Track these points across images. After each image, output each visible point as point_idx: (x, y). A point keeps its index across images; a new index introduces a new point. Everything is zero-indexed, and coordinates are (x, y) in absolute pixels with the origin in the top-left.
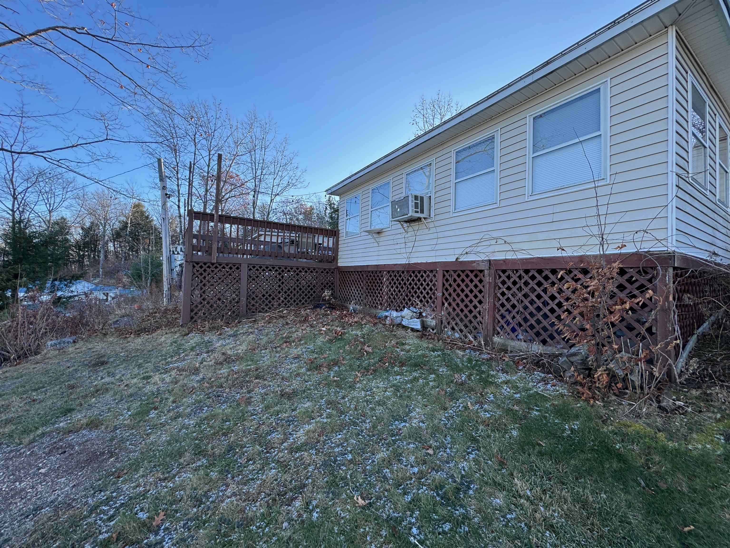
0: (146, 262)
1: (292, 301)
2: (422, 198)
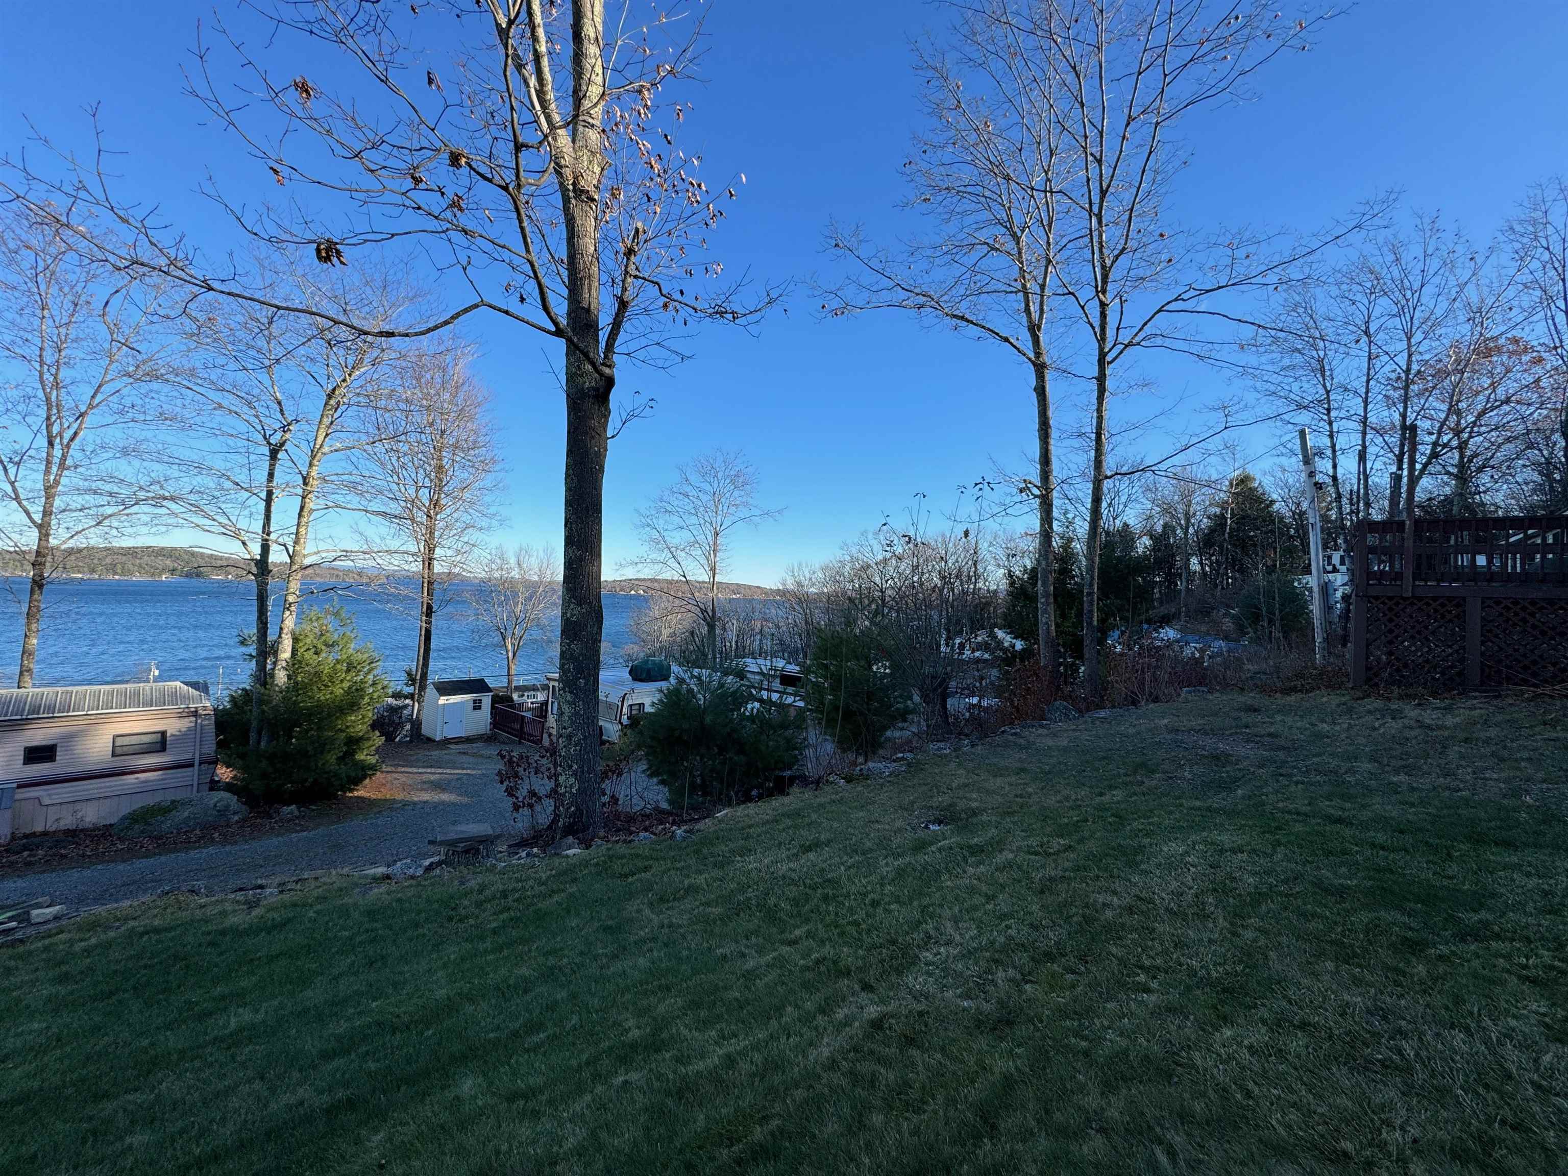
0: (1269, 593)
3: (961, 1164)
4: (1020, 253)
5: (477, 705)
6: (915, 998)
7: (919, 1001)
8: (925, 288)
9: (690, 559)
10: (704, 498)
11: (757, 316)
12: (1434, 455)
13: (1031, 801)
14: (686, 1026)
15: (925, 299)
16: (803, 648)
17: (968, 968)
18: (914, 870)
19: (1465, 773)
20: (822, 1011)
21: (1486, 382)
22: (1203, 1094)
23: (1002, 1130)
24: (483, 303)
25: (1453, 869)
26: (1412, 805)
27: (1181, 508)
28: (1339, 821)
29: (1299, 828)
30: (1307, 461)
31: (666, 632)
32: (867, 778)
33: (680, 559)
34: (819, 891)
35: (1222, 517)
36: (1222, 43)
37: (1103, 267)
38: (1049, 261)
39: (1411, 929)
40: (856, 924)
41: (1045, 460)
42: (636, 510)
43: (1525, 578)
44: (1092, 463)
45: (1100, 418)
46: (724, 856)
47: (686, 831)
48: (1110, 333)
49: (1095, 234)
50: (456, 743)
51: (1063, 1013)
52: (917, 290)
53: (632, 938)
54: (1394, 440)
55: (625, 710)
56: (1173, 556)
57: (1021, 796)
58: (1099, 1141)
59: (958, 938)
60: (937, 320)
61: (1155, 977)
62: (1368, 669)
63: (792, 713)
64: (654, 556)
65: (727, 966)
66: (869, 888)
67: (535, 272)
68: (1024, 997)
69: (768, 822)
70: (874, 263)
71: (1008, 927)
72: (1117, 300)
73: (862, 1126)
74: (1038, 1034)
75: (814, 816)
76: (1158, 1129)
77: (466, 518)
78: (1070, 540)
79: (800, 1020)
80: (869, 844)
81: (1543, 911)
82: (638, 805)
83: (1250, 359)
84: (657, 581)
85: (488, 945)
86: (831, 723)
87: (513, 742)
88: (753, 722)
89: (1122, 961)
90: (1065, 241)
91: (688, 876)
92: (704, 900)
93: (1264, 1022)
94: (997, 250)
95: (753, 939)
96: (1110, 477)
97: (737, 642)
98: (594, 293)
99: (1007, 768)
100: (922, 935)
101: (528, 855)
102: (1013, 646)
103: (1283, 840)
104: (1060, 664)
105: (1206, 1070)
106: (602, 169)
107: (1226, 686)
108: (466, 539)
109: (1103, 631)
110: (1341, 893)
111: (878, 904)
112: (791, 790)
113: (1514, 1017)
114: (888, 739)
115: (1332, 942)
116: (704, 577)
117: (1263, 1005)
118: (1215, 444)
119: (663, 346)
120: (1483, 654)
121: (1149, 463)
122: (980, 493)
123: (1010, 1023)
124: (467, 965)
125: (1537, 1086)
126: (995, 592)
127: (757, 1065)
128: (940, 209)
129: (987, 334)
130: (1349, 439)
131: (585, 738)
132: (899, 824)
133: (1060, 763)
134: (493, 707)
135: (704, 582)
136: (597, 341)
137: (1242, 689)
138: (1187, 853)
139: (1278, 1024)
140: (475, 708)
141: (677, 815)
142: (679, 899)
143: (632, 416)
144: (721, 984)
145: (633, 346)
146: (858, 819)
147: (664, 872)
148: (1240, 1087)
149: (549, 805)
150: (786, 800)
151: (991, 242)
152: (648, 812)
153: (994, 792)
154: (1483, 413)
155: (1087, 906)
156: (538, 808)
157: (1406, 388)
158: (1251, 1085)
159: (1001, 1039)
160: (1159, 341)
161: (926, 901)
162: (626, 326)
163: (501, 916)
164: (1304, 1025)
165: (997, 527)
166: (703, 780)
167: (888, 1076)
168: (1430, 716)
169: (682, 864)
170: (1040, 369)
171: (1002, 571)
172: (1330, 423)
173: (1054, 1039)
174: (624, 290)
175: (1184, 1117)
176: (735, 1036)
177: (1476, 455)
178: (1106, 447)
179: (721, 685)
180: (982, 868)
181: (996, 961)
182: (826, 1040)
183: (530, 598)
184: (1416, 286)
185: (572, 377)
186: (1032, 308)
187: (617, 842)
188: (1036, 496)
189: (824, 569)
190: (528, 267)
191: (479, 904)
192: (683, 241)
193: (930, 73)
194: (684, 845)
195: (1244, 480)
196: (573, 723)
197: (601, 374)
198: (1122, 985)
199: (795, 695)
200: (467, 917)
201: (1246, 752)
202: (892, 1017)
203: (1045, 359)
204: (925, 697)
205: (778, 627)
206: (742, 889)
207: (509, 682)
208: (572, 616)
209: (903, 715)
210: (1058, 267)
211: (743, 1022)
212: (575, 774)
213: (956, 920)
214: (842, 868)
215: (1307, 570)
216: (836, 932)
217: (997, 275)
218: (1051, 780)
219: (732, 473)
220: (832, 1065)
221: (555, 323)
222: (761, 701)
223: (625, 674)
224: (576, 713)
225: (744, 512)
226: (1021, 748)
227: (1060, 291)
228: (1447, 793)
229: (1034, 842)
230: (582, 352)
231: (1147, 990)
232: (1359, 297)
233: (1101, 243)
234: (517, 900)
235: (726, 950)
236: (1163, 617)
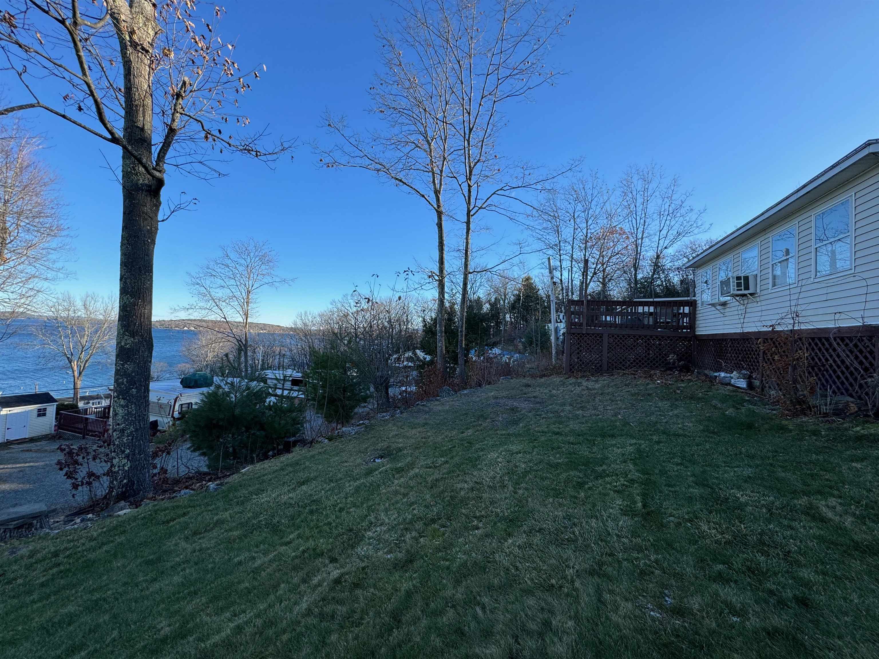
0: (536, 332)
1: (646, 364)
2: (746, 278)
3: (381, 648)
4: (431, 151)
5: (42, 413)
6: (361, 560)
7: (364, 561)
8: (381, 160)
9: (229, 307)
10: (241, 269)
11: (275, 156)
12: (595, 273)
13: (429, 440)
14: (207, 615)
15: (381, 166)
16: (307, 364)
17: (391, 536)
18: (366, 486)
19: (601, 408)
20: (304, 581)
21: (612, 244)
22: (498, 574)
23: (404, 622)
24: (39, 105)
25: (595, 449)
26: (583, 423)
27: (502, 290)
28: (557, 433)
29: (543, 439)
30: (551, 272)
31: (210, 355)
32: (342, 436)
33: (222, 307)
34: (307, 508)
35: (519, 296)
36: (521, 71)
37: (470, 167)
38: (445, 159)
39: (580, 478)
40: (330, 524)
41: (441, 262)
42: (188, 274)
43: (621, 326)
44: (463, 265)
45: (467, 243)
46: (245, 497)
47: (217, 485)
48: (472, 200)
49: (467, 149)
50: (19, 444)
51: (438, 550)
52: (376, 161)
53: (169, 564)
54: (582, 265)
55: (177, 407)
56: (499, 313)
57: (425, 438)
58: (451, 613)
59: (387, 520)
60: (387, 180)
61: (481, 521)
62: (571, 365)
63: (297, 402)
64: (201, 304)
65: (241, 568)
66: (338, 501)
67: (91, 91)
68: (419, 545)
69: (277, 471)
70: (352, 140)
71: (414, 509)
72: (476, 185)
73: (324, 643)
74: (425, 564)
75: (307, 463)
76: (478, 598)
77: (30, 270)
78: (454, 304)
79: (289, 591)
80: (340, 476)
81: (622, 462)
82: (183, 471)
83: (530, 222)
84: (204, 321)
85: (35, 596)
86: (320, 406)
87: (78, 438)
88: (271, 410)
89: (467, 516)
90: (452, 150)
91: (217, 514)
92: (227, 527)
93: (525, 532)
94: (420, 147)
95: (262, 547)
96: (471, 273)
97: (263, 360)
98: (148, 118)
99: (419, 424)
100: (367, 523)
101: (82, 521)
102: (425, 359)
103: (537, 445)
104: (447, 368)
105: (500, 562)
106: (156, 33)
107: (518, 375)
108: (31, 286)
109: (468, 350)
110: (557, 466)
111: (343, 509)
112: (294, 449)
113: (612, 508)
114: (356, 414)
115: (552, 489)
116: (240, 319)
117: (525, 524)
118: (516, 260)
119: (204, 165)
120: (608, 357)
121: (489, 267)
122: (407, 276)
123: (411, 561)
124: (12, 616)
125: (617, 536)
126: (417, 330)
127: (258, 627)
128: (390, 119)
129: (414, 192)
131: (137, 430)
132: (359, 461)
133: (445, 418)
134: (57, 413)
135: (240, 322)
136: (150, 152)
137: (524, 376)
138: (498, 457)
139: (530, 533)
140: (39, 415)
141: (213, 474)
142: (209, 531)
143: (179, 208)
144: (236, 580)
145: (180, 161)
146: (334, 462)
147: (199, 514)
148: (514, 566)
149: (105, 481)
150: (290, 456)
151: (416, 142)
152: (191, 475)
153: (411, 437)
154: (610, 258)
155: (453, 491)
156: (95, 484)
157: (586, 243)
158: (518, 564)
159: (406, 571)
160: (493, 208)
161: (370, 503)
162: (174, 145)
163: (51, 572)
164: (540, 530)
165: (416, 295)
166: (234, 450)
167: (342, 610)
168: (590, 384)
169: (213, 506)
170: (440, 214)
171: (421, 319)
172: (560, 256)
173: (433, 564)
174: (173, 120)
175: (490, 588)
176: (244, 612)
177: (608, 274)
178: (470, 258)
179: (248, 388)
180: (402, 480)
181: (406, 529)
182: (305, 598)
183: (96, 332)
184: (590, 200)
185: (126, 175)
186: (436, 182)
187: (163, 499)
188: (436, 280)
189: (321, 316)
190: (85, 87)
191: (29, 567)
192: (221, 98)
193: (385, 42)
194: (216, 493)
195: (528, 279)
196: (126, 420)
197: (153, 176)
198: (466, 528)
199: (299, 391)
200: (15, 579)
201: (524, 405)
202: (347, 574)
203: (442, 209)
204: (376, 388)
205: (291, 350)
206: (256, 515)
207: (75, 394)
208: (126, 344)
209: (365, 399)
210: (449, 162)
211: (250, 602)
212: (127, 457)
213: (386, 510)
214: (323, 492)
215: (550, 322)
216: (316, 531)
217: (419, 161)
218: (439, 428)
219: (260, 254)
220: (309, 612)
221: (112, 133)
222: (276, 395)
223: (178, 383)
224: (129, 413)
225: (267, 279)
226: (427, 412)
227: (450, 175)
228: (594, 417)
229: (429, 462)
230: (135, 157)
231: (478, 528)
232: (571, 201)
233: (469, 154)
234: (68, 557)
235: (242, 558)
236: (494, 343)
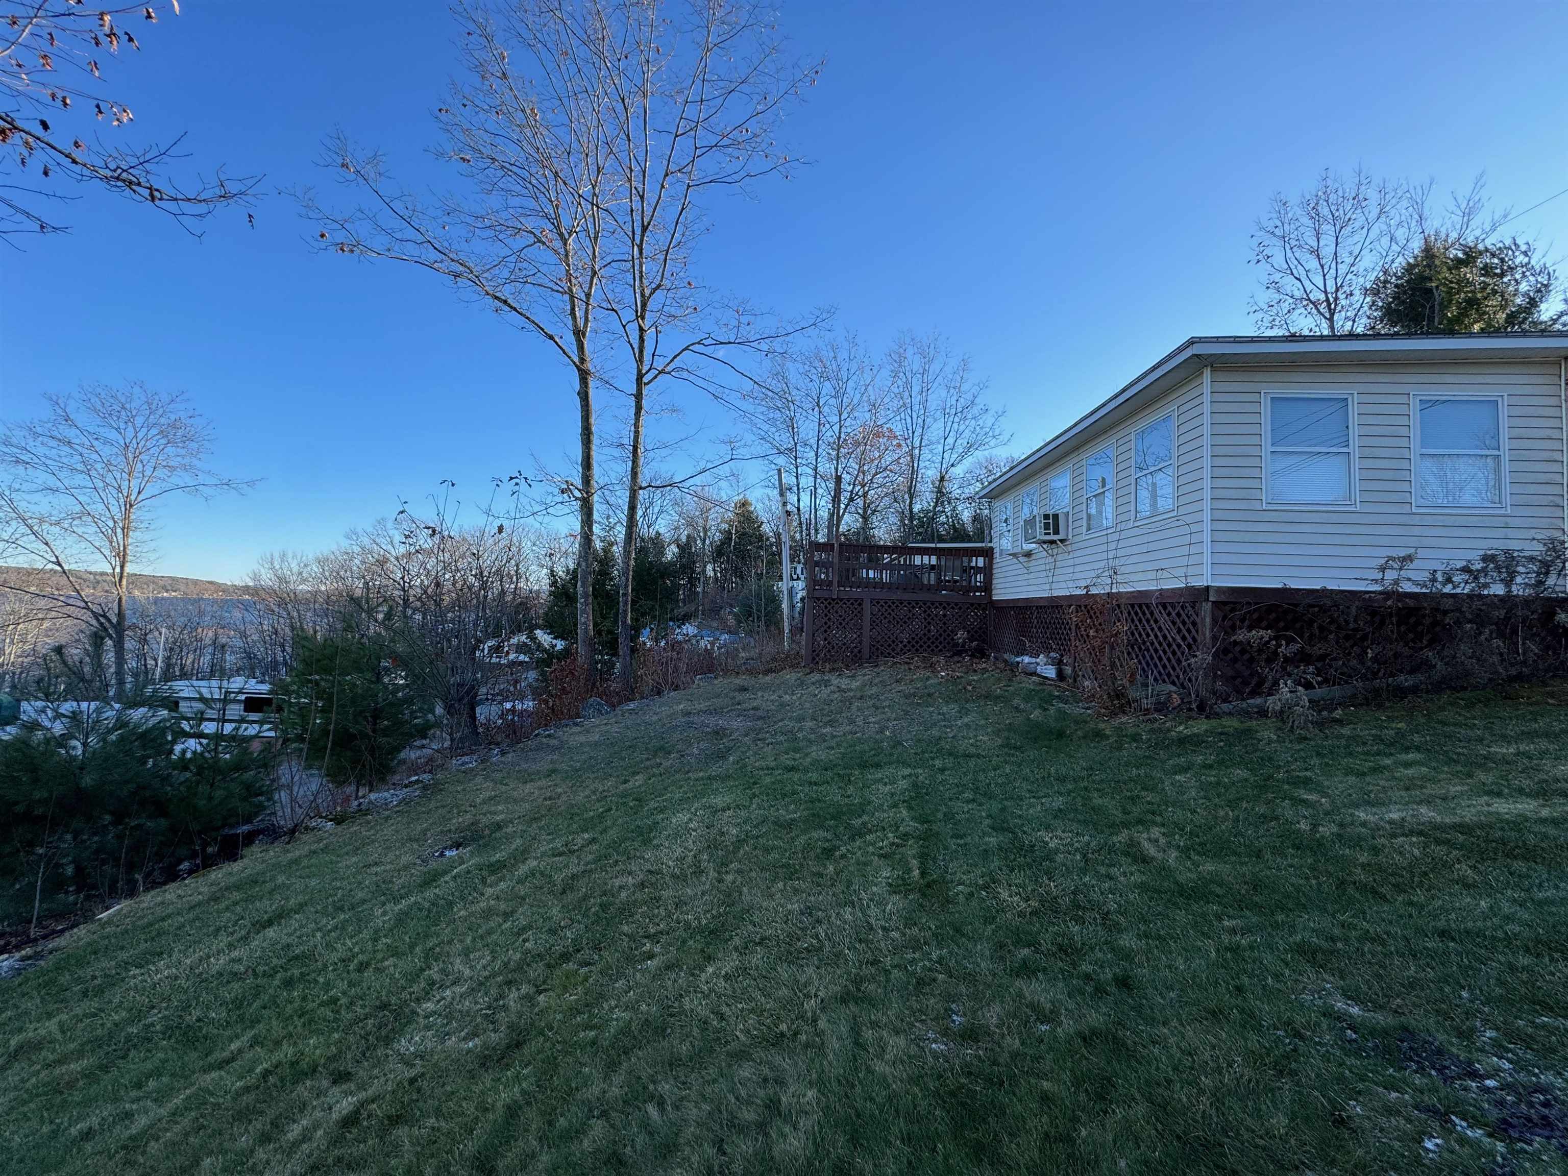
0: (758, 595)
1: (925, 647)
2: (1056, 517)
4: (567, 255)
6: (407, 1063)
7: (413, 1066)
8: (462, 257)
9: (71, 538)
11: (202, 208)
12: (851, 500)
13: (559, 802)
15: (461, 268)
16: (286, 664)
17: (476, 1003)
18: (420, 909)
19: (860, 721)
20: (265, 1139)
21: (876, 453)
22: (689, 1035)
25: (851, 789)
26: (833, 748)
27: (701, 522)
28: (792, 769)
29: (767, 780)
30: (782, 494)
31: (12, 650)
32: (367, 812)
33: (49, 538)
34: (278, 976)
35: (729, 532)
36: (736, 143)
37: (643, 295)
38: (594, 273)
39: (827, 840)
40: (334, 1001)
41: (587, 464)
43: (889, 586)
44: (629, 473)
45: (637, 432)
46: (107, 976)
47: (24, 959)
48: (647, 356)
49: (637, 262)
51: (574, 1011)
52: (453, 256)
54: (831, 485)
56: (694, 563)
57: (550, 798)
58: (598, 1128)
59: (467, 972)
60: (476, 297)
61: (658, 942)
62: (814, 651)
63: (256, 747)
65: (88, 1146)
66: (356, 950)
68: (536, 1010)
69: (199, 904)
70: (397, 205)
71: (525, 941)
72: (653, 329)
74: (547, 1044)
75: (281, 879)
76: (651, 1087)
78: (611, 544)
80: (360, 895)
81: (890, 807)
83: (747, 406)
86: (316, 753)
88: (186, 768)
89: (631, 937)
90: (609, 259)
91: (21, 1030)
92: (50, 1057)
93: (736, 949)
94: (544, 243)
95: (152, 1084)
96: (644, 488)
97: (168, 659)
99: (539, 772)
100: (423, 985)
102: (554, 646)
103: (757, 793)
104: (597, 663)
105: (692, 1011)
107: (726, 672)
109: (636, 630)
110: (789, 825)
111: (368, 965)
112: (247, 851)
113: (876, 885)
114: (403, 762)
115: (783, 866)
116: (102, 566)
117: (737, 935)
118: (725, 470)
120: (871, 637)
121: (677, 479)
122: (517, 488)
123: (518, 1045)
125: (884, 929)
126: (538, 592)
128: (481, 177)
129: (532, 327)
130: (806, 481)
132: (406, 859)
133: (591, 758)
135: (102, 574)
137: (738, 673)
138: (691, 820)
139: (745, 948)
146: (348, 867)
148: (716, 1014)
150: (236, 866)
151: (538, 233)
153: (522, 800)
154: (874, 475)
155: (605, 894)
157: (838, 450)
158: (724, 1009)
159: (507, 1067)
160: (685, 374)
161: (431, 942)
164: (762, 941)
165: (537, 525)
166: (80, 869)
168: (844, 683)
169: (9, 1013)
170: (584, 375)
171: (545, 571)
172: (797, 468)
173: (565, 1042)
175: (673, 1063)
177: (872, 503)
178: (641, 461)
179: (122, 724)
180: (502, 885)
181: (509, 983)
184: (845, 378)
186: (577, 314)
188: (577, 499)
189: (322, 562)
194: (17, 981)
195: (744, 504)
198: (630, 960)
199: (261, 723)
201: (737, 724)
202: (373, 1101)
203: (589, 366)
204: (449, 708)
205: (244, 635)
209: (423, 732)
210: (603, 281)
213: (466, 953)
214: (319, 935)
215: (781, 578)
216: (299, 1023)
217: (544, 269)
218: (580, 777)
219: (163, 421)
222: (200, 736)
225: (184, 479)
226: (554, 749)
227: (604, 305)
228: (850, 737)
229: (558, 844)
231: (651, 956)
232: (814, 377)
233: (641, 272)
235: (93, 1121)
236: (685, 616)
